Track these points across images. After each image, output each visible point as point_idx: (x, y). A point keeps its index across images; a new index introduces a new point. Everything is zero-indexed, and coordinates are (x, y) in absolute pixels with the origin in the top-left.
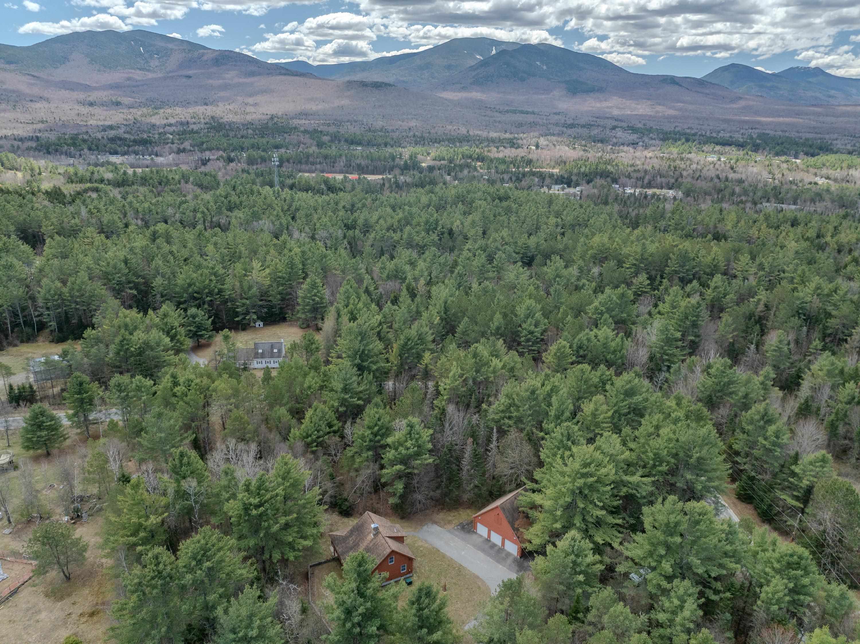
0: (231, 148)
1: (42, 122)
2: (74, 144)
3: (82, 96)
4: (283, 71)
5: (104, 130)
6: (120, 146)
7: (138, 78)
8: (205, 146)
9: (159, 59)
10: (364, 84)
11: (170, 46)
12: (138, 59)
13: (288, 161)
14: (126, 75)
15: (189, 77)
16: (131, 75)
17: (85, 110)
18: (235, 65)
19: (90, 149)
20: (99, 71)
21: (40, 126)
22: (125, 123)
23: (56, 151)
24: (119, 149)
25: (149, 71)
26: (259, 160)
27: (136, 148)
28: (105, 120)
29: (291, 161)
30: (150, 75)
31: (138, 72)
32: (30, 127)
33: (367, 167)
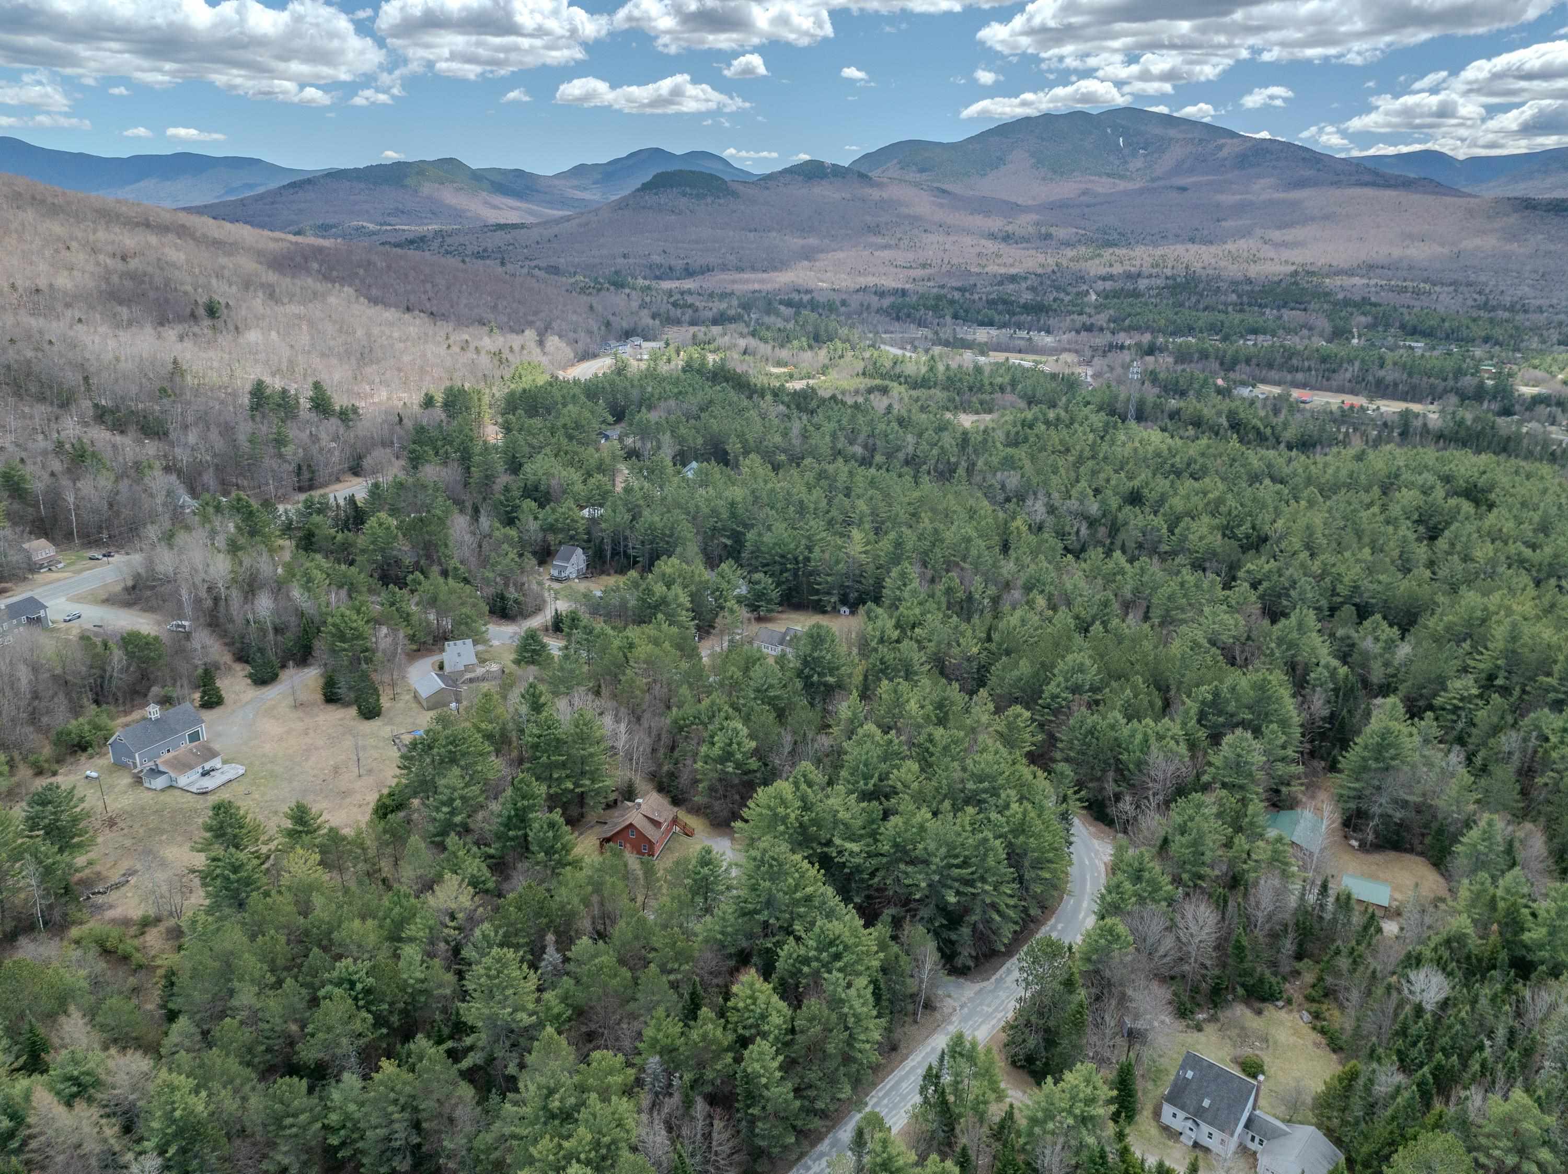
0: (1171, 328)
1: (924, 266)
2: (935, 308)
3: (996, 224)
4: (1367, 178)
5: (1001, 283)
6: (1000, 313)
7: (1100, 190)
8: (1127, 322)
9: (1145, 156)
10: (1528, 205)
11: (1172, 133)
12: (1111, 158)
13: (1248, 361)
14: (1083, 186)
15: (1183, 189)
16: (1089, 186)
17: (991, 246)
18: (1274, 168)
19: (955, 317)
20: (1044, 179)
21: (919, 273)
22: (1040, 271)
23: (908, 316)
24: (997, 318)
25: (1121, 177)
26: (1196, 356)
27: (1023, 318)
28: (1012, 265)
29: (1254, 361)
30: (1122, 185)
31: (1104, 179)
32: (903, 274)
33: (1396, 385)
